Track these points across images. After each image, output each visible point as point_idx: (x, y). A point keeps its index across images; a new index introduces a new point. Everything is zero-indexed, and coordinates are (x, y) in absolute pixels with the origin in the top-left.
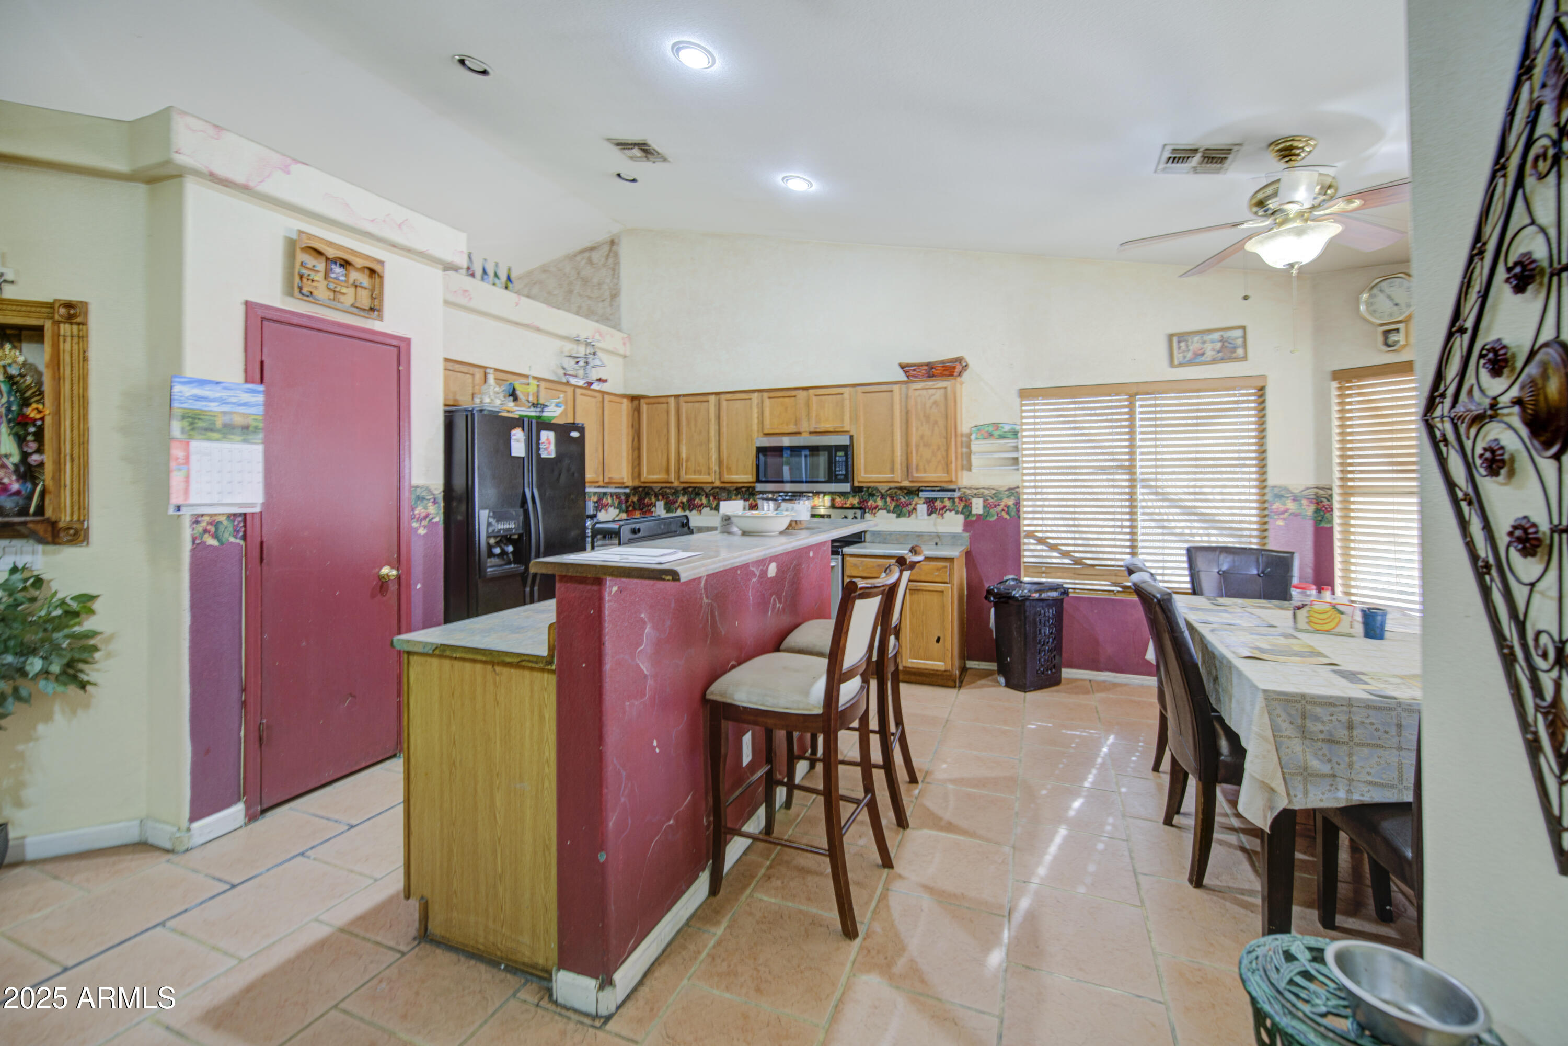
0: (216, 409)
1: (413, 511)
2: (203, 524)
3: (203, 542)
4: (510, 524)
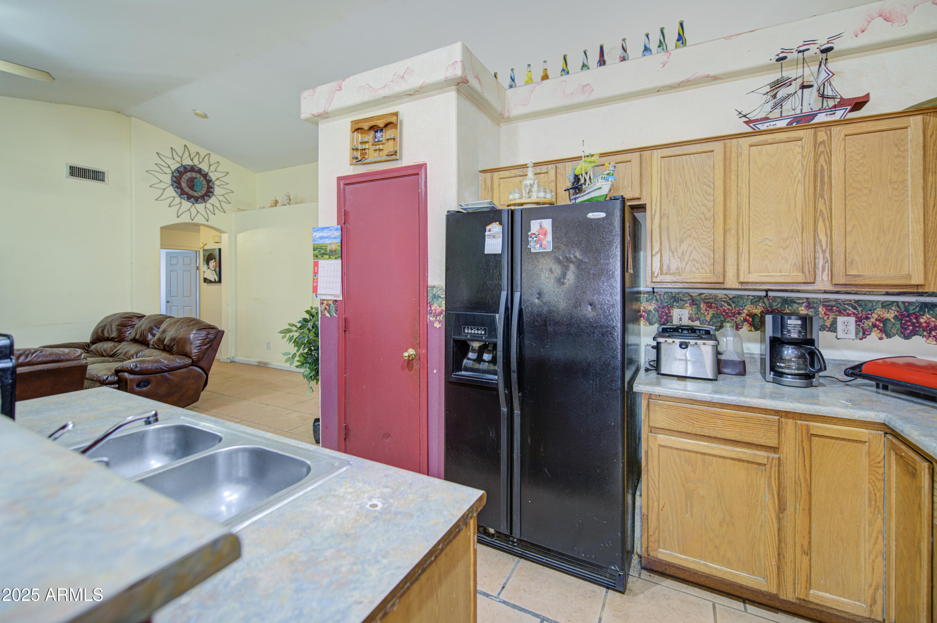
0: (328, 242)
1: (430, 307)
2: (325, 305)
3: (325, 315)
4: (478, 330)
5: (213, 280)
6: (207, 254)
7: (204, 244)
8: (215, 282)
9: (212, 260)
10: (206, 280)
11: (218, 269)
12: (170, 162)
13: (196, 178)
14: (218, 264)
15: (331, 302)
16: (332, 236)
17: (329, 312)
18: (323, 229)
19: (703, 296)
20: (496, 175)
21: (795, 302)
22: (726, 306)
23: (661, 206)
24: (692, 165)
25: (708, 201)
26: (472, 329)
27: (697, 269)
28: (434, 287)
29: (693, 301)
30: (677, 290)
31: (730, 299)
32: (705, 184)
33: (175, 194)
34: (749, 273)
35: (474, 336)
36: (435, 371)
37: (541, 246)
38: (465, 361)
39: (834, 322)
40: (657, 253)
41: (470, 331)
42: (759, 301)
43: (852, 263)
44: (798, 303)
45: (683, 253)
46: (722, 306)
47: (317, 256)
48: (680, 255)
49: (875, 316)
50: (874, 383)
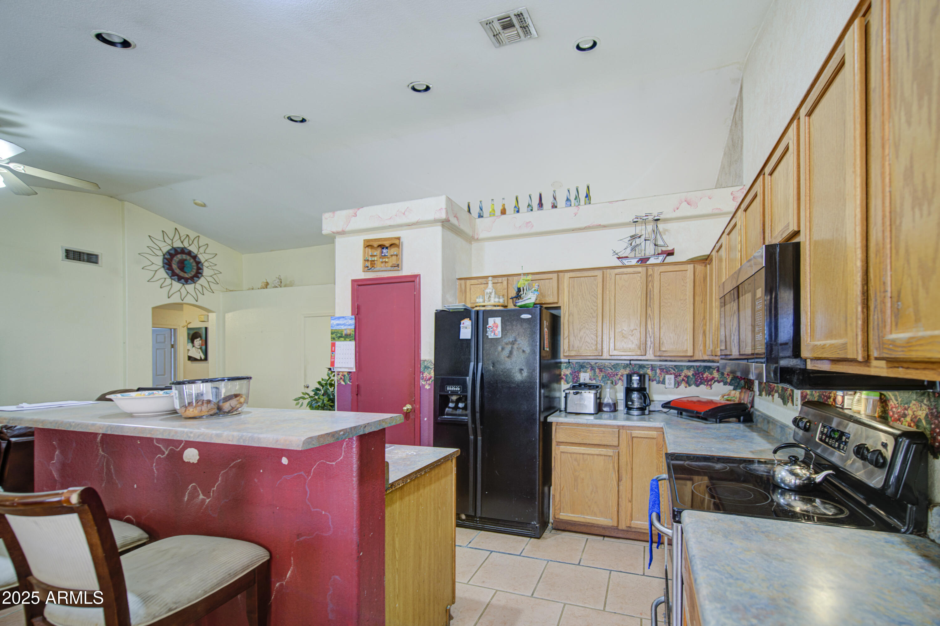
0: (343, 328)
1: (422, 374)
2: (340, 375)
3: (340, 383)
4: (455, 387)
5: (199, 358)
6: (192, 332)
7: (188, 322)
8: (201, 360)
9: (197, 338)
10: (190, 358)
11: (204, 347)
12: (162, 244)
13: (186, 260)
14: (204, 343)
15: (346, 374)
16: (347, 323)
17: (344, 381)
18: (339, 318)
19: (597, 364)
20: (468, 282)
21: (645, 367)
22: (610, 371)
23: (569, 308)
24: (586, 284)
25: (594, 306)
26: (451, 387)
27: (589, 347)
28: (425, 361)
29: (592, 367)
30: (582, 361)
31: (613, 366)
32: (593, 296)
33: (166, 276)
34: (615, 349)
35: (453, 392)
36: (426, 419)
37: (494, 334)
38: (447, 409)
39: (664, 379)
40: (566, 337)
41: (450, 389)
42: (627, 367)
43: (663, 344)
44: (647, 368)
45: (581, 337)
46: (607, 370)
47: (334, 339)
48: (579, 338)
49: (683, 374)
50: (676, 411)
